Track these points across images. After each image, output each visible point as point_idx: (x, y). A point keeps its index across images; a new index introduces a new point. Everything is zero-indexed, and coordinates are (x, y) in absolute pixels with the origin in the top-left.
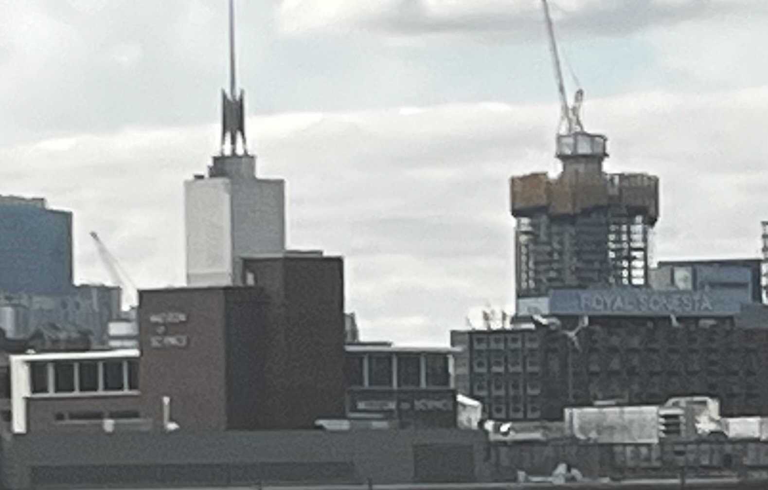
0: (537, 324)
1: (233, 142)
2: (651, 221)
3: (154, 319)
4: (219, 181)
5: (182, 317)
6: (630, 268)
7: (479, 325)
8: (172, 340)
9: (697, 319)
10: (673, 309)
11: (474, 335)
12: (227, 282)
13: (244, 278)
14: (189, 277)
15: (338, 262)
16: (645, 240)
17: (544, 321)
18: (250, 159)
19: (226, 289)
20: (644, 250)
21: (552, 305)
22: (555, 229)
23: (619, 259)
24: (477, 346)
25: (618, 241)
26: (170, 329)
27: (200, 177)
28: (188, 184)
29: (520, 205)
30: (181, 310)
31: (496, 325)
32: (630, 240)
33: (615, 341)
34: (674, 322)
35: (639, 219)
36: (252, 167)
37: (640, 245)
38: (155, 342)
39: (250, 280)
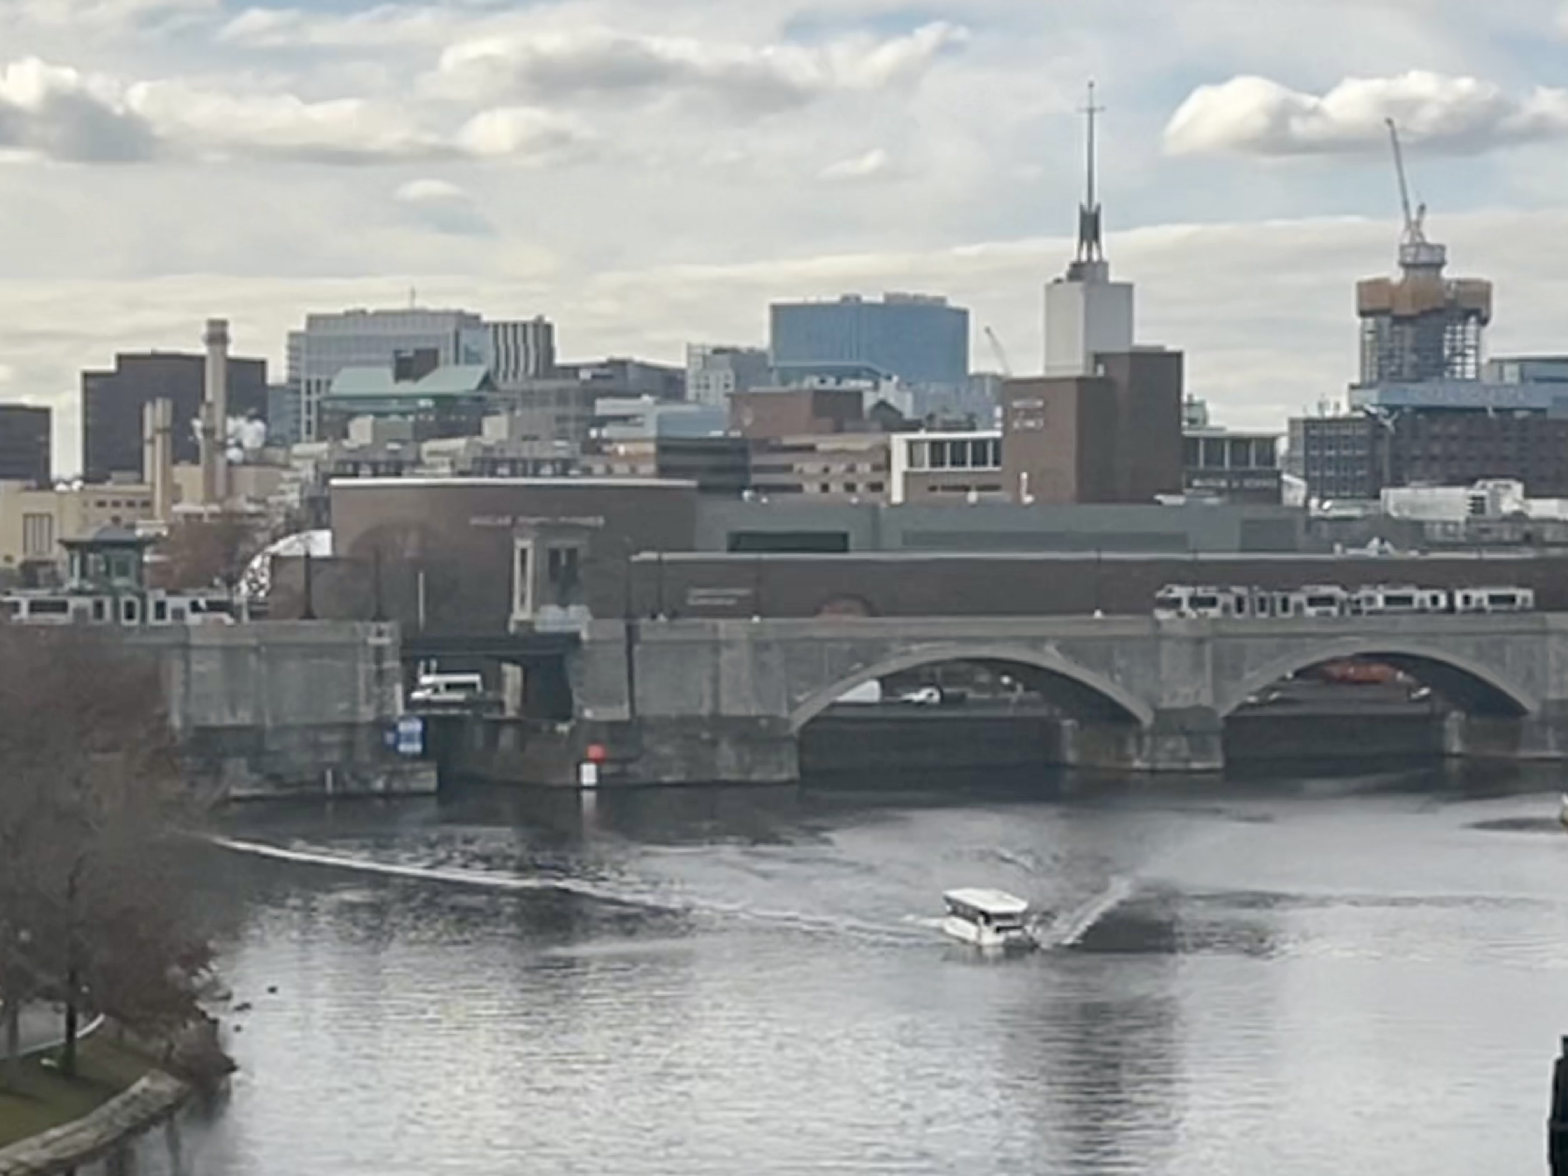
0: (1368, 413)
1: (1090, 249)
2: (1484, 321)
3: (1017, 404)
4: (1077, 285)
5: (1040, 403)
6: (1463, 364)
7: (1314, 413)
8: (1031, 424)
9: (1511, 410)
10: (1490, 401)
11: (1310, 423)
12: (1079, 372)
13: (1095, 370)
14: (1047, 368)
15: (1178, 356)
16: (1478, 338)
17: (1373, 410)
18: (1103, 265)
19: (1080, 380)
20: (1476, 348)
21: (1381, 397)
22: (1397, 328)
23: (1453, 354)
24: (1313, 432)
25: (1453, 340)
26: (1030, 413)
27: (1058, 281)
28: (1048, 288)
29: (1367, 306)
30: (1040, 397)
31: (1329, 413)
32: (1464, 340)
33: (1436, 429)
34: (1491, 413)
35: (1473, 319)
36: (1106, 274)
37: (1472, 342)
38: (1016, 425)
39: (1101, 371)
